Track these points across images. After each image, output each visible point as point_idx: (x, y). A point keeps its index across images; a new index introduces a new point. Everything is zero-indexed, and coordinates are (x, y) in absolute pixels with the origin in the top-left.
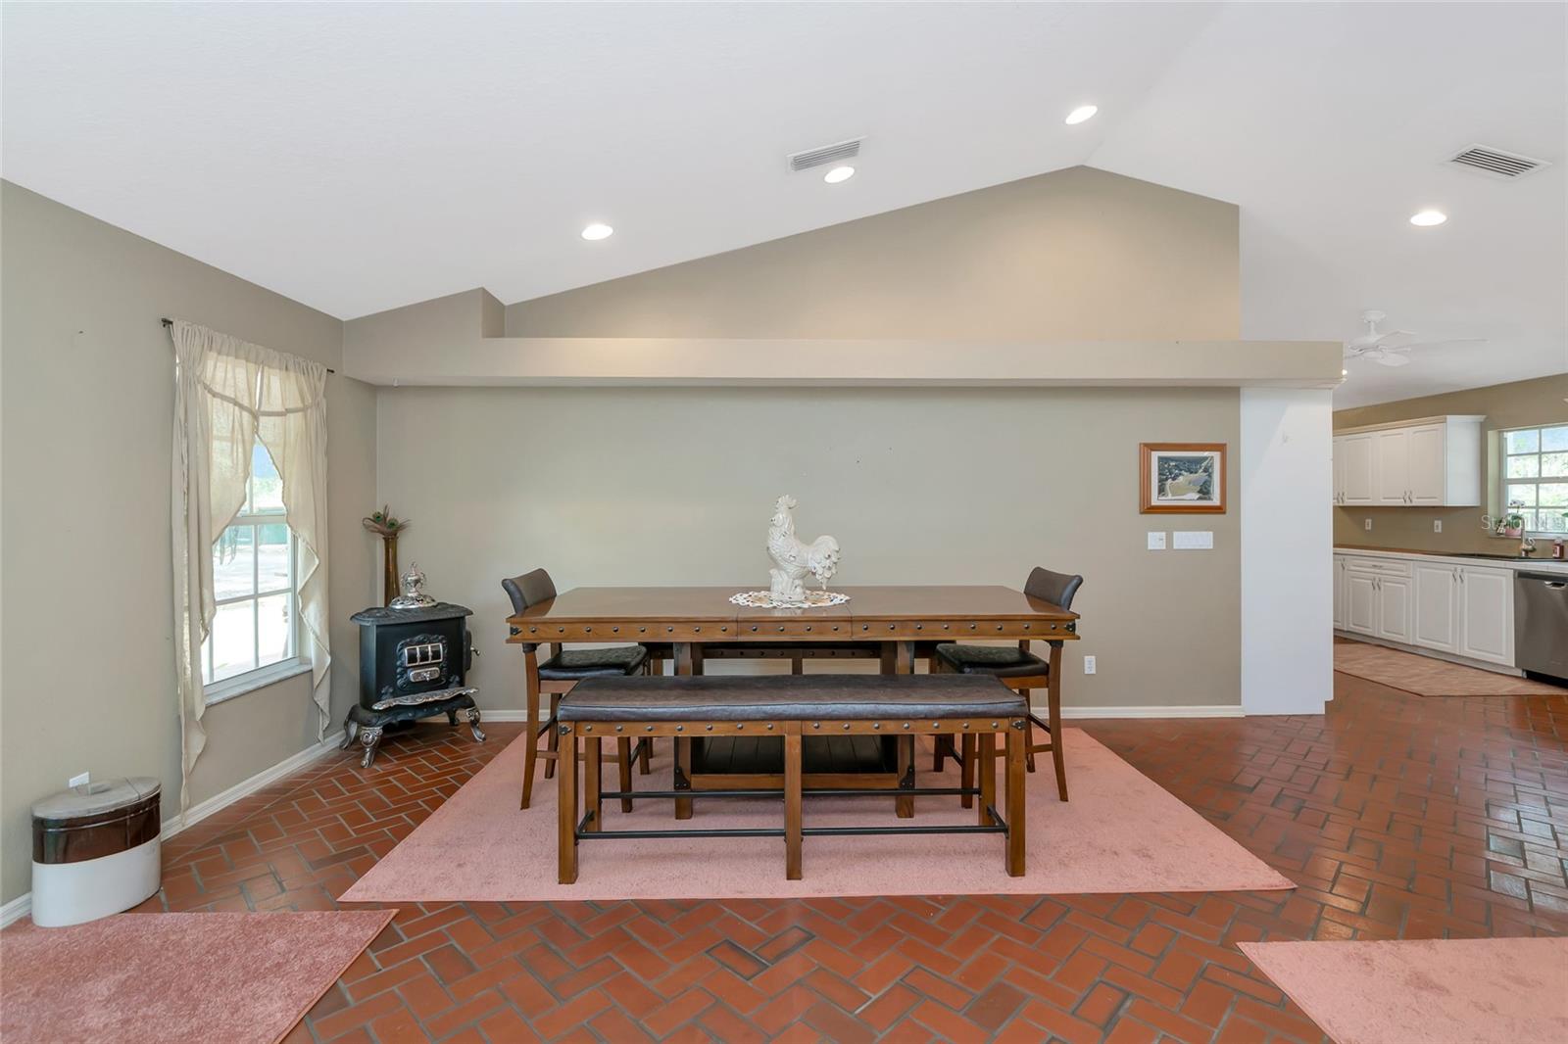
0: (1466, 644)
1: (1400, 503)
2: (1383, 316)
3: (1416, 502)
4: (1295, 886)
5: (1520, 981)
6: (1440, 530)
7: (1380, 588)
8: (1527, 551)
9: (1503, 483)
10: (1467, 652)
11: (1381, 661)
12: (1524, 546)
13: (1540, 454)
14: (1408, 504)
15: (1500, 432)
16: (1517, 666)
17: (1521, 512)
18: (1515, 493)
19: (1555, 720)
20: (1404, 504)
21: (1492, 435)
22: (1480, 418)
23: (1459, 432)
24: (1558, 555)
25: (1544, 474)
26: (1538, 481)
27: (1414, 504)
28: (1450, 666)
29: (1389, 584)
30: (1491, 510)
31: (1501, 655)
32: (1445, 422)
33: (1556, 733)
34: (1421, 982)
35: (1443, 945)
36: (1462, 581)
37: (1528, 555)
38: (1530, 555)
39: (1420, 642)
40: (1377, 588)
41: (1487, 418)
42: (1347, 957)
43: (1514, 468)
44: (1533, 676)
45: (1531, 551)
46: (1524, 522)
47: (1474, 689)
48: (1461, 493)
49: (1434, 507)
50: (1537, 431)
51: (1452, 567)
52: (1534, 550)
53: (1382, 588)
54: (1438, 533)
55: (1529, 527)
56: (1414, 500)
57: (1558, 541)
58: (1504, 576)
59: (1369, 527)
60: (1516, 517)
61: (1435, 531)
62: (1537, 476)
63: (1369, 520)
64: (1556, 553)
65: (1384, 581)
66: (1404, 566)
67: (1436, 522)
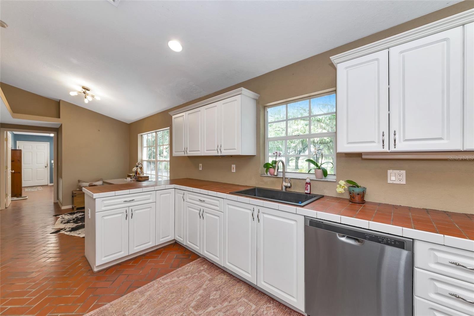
0: (262, 277)
1: (214, 153)
3: (225, 153)
8: (286, 187)
9: (266, 140)
10: (263, 284)
12: (285, 183)
13: (287, 120)
14: (219, 154)
20: (217, 154)
27: (223, 154)
29: (207, 215)
30: (262, 158)
36: (259, 220)
40: (202, 217)
41: (260, 97)
45: (290, 187)
49: (231, 156)
53: (205, 218)
56: (223, 151)
57: (308, 181)
58: (295, 221)
59: (201, 169)
61: (232, 171)
62: (285, 135)
63: (201, 165)
64: (308, 190)
65: (206, 212)
66: (218, 202)
67: (231, 165)
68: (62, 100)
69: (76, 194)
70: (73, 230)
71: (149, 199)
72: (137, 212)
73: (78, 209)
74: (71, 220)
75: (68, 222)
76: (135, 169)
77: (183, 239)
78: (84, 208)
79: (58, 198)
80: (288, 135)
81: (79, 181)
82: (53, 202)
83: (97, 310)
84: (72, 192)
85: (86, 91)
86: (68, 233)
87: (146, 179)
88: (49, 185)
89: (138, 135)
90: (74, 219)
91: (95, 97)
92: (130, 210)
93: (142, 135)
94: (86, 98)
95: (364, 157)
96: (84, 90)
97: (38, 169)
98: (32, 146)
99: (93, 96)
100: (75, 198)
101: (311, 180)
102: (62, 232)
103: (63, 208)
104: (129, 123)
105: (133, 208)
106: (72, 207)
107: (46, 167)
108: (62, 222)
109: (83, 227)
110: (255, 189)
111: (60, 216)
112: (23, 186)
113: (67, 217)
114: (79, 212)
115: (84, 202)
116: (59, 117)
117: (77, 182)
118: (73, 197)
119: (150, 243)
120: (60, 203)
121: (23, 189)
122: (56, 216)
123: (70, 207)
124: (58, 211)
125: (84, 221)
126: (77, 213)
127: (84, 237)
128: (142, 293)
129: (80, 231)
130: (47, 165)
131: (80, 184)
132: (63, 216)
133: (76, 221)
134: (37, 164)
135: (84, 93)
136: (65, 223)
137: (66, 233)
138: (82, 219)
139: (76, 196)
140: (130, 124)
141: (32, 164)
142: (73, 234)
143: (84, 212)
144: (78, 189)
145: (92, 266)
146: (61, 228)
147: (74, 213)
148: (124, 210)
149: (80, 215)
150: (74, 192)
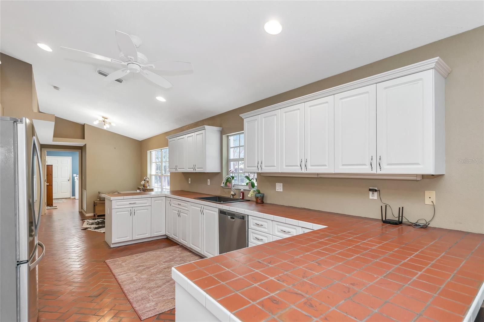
0: (205, 248)
8: (233, 195)
9: (228, 161)
10: (205, 253)
12: (231, 193)
13: (240, 147)
14: (195, 172)
15: (227, 136)
18: (232, 166)
20: (193, 171)
21: (224, 138)
22: (220, 128)
26: (239, 160)
27: (196, 171)
30: (224, 174)
32: (205, 129)
36: (203, 214)
40: (179, 216)
41: (222, 129)
43: (233, 154)
50: (239, 135)
52: (235, 194)
53: (181, 216)
56: (196, 169)
57: (242, 190)
58: (216, 212)
59: (189, 182)
61: (208, 184)
62: (239, 158)
63: (190, 179)
64: (241, 197)
65: (182, 212)
66: (186, 204)
67: (208, 180)
68: (86, 124)
69: (97, 203)
70: (96, 228)
71: (146, 203)
72: (138, 211)
73: (98, 216)
74: (94, 223)
75: (92, 224)
76: (143, 182)
77: (179, 238)
78: (104, 215)
79: (82, 208)
80: (240, 158)
81: (99, 193)
82: (78, 211)
83: (113, 259)
84: (94, 202)
85: (105, 119)
86: (93, 230)
87: (152, 190)
88: (71, 198)
89: (148, 151)
90: (96, 223)
91: (111, 124)
92: (133, 210)
93: (151, 152)
94: (105, 125)
95: (261, 175)
96: (104, 119)
97: (62, 182)
98: (57, 160)
99: (110, 123)
100: (96, 207)
101: (244, 190)
102: (89, 229)
103: (87, 215)
104: (140, 140)
105: (136, 209)
106: (94, 215)
107: (69, 180)
108: (88, 224)
109: (104, 227)
110: (216, 197)
111: (86, 220)
112: (53, 198)
113: (91, 221)
114: (100, 218)
115: (104, 211)
116: (84, 138)
117: (98, 193)
118: (94, 206)
119: (147, 235)
120: (85, 211)
121: (53, 200)
122: (82, 220)
123: (92, 214)
124: (83, 217)
125: (105, 224)
126: (98, 219)
127: (104, 233)
128: (137, 256)
129: (101, 229)
130: (70, 179)
131: (100, 195)
132: (88, 220)
133: (98, 223)
134: (62, 177)
135: (104, 121)
136: (90, 225)
137: (91, 230)
138: (103, 223)
139: (97, 205)
140: (142, 141)
141: (57, 177)
142: (96, 230)
143: (104, 219)
144: (98, 200)
145: (109, 245)
146: (88, 227)
147: (96, 219)
148: (129, 209)
149: (100, 220)
150: (96, 202)
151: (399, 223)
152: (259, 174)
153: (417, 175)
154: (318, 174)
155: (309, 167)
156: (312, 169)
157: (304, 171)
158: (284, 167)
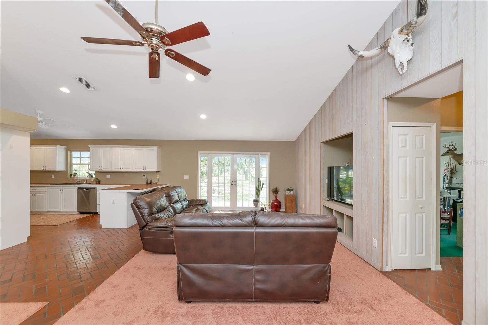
0: (64, 208)
2: (43, 113)
3: (47, 169)
4: (48, 302)
5: (115, 286)
6: (54, 177)
7: (35, 196)
8: (78, 182)
9: (71, 165)
10: (64, 210)
11: (38, 219)
12: (77, 181)
13: (81, 158)
14: (45, 170)
15: (71, 151)
16: (77, 211)
17: (76, 172)
18: (75, 167)
19: (90, 222)
20: (43, 170)
21: (69, 152)
22: (66, 147)
23: (60, 150)
24: (85, 182)
25: (82, 163)
26: (80, 164)
28: (60, 215)
29: (38, 194)
30: (69, 172)
31: (58, 209)
32: (57, 147)
33: (92, 225)
34: (98, 303)
35: (98, 289)
36: (63, 191)
37: (78, 183)
38: (79, 183)
39: (49, 210)
40: (34, 196)
41: (67, 148)
42: (77, 311)
43: (74, 161)
44: (81, 213)
45: (79, 182)
46: (77, 174)
47: (69, 220)
48: (61, 167)
49: (52, 171)
50: (80, 152)
51: (59, 187)
52: (80, 181)
53: (36, 196)
54: (53, 178)
55: (78, 176)
57: (85, 179)
58: (74, 189)
60: (75, 173)
61: (52, 178)
66: (43, 189)
67: (53, 175)
95: (98, 172)
151: (151, 184)
152: (96, 172)
153: (154, 171)
154: (127, 171)
155: (124, 169)
156: (125, 170)
157: (122, 170)
158: (113, 169)
